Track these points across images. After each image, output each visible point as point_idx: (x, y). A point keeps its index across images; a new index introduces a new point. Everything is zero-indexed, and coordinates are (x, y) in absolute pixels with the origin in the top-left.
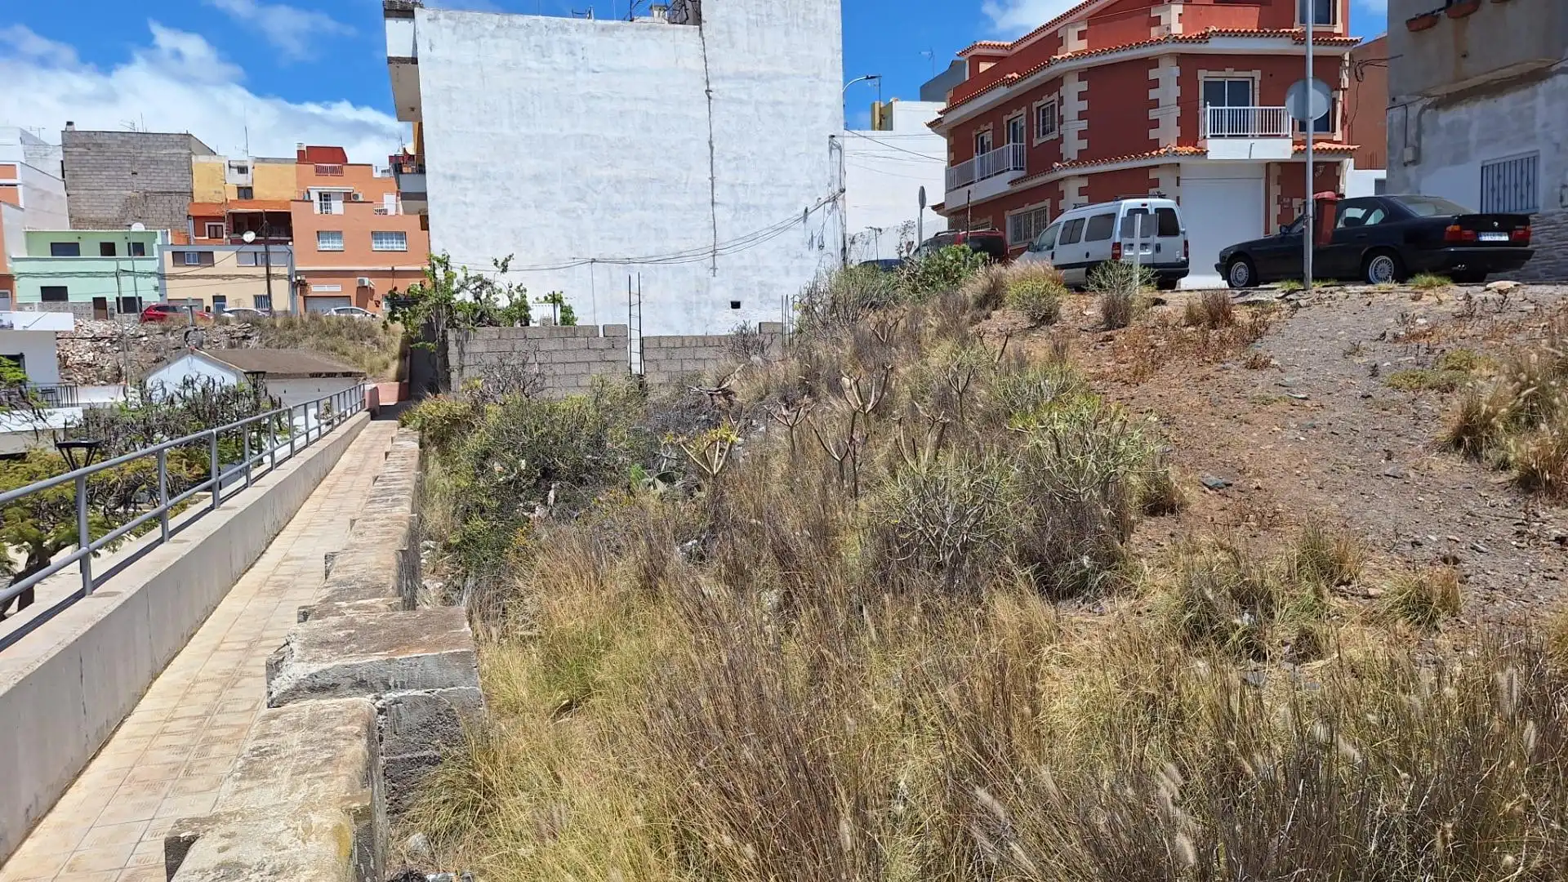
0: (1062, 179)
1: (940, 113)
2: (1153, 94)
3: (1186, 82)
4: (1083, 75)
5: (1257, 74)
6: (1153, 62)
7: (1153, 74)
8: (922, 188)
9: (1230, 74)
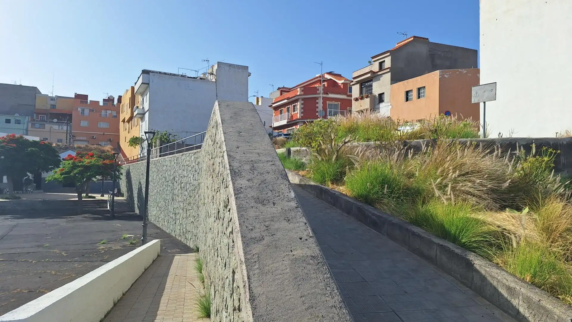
0: (298, 122)
1: (272, 104)
2: (317, 105)
3: (324, 103)
4: (303, 99)
5: (339, 103)
6: (317, 98)
7: (317, 101)
8: (265, 122)
9: (334, 103)
